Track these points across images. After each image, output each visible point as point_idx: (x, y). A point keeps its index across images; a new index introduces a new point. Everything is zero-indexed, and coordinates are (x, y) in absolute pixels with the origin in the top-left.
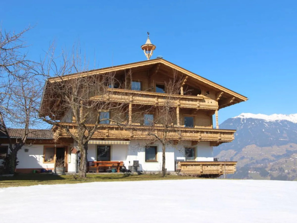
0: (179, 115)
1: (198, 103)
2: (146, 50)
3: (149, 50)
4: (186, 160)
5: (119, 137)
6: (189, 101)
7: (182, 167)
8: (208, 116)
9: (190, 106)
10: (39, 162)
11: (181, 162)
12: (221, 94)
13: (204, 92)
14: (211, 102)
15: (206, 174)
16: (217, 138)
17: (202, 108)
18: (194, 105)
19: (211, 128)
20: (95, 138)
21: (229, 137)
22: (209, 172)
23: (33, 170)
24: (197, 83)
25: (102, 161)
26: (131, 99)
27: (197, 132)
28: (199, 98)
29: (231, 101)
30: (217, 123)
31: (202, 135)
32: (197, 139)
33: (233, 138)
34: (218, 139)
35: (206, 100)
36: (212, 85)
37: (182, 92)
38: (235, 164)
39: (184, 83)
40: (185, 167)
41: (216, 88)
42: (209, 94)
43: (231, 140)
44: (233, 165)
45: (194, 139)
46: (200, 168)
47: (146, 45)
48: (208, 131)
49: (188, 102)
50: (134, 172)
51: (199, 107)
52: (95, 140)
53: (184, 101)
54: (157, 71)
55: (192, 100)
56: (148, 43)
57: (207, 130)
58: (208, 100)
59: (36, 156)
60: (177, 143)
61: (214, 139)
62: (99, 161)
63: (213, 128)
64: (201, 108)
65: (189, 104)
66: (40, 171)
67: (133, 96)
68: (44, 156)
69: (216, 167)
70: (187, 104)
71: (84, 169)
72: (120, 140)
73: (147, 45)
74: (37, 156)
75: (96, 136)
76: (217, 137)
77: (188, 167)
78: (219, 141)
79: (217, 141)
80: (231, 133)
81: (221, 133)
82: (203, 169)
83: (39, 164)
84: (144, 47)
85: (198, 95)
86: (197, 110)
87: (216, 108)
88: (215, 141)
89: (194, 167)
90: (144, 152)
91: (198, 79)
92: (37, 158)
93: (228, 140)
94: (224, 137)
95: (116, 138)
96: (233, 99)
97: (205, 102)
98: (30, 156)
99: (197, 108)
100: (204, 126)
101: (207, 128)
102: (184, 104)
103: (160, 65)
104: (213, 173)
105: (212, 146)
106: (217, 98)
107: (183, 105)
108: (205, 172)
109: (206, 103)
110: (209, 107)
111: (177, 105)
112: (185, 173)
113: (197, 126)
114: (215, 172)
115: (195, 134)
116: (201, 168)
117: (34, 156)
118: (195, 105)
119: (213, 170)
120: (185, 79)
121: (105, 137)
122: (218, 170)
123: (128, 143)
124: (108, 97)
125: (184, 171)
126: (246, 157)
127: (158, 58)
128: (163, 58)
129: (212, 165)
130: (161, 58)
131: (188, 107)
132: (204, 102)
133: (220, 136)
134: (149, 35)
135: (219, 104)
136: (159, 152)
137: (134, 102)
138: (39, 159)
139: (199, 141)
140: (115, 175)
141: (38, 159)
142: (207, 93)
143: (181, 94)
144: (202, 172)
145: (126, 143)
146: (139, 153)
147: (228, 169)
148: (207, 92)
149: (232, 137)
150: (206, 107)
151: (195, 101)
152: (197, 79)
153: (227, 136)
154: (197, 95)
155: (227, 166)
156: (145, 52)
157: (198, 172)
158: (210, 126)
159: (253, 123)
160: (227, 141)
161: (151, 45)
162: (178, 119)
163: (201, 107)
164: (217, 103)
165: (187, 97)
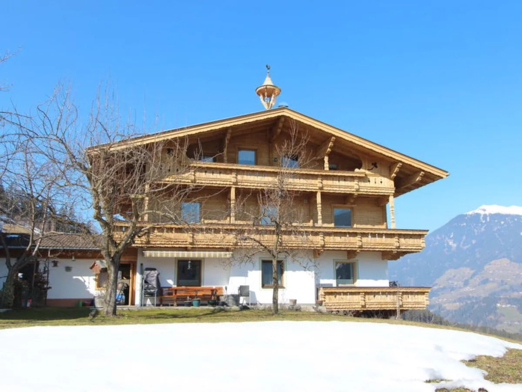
0: (320, 206)
1: (356, 184)
2: (264, 96)
3: (269, 96)
4: (337, 284)
5: (213, 245)
6: (339, 181)
7: (327, 297)
8: (379, 206)
9: (341, 189)
10: (89, 287)
11: (323, 288)
12: (398, 167)
13: (367, 164)
14: (381, 182)
15: (372, 309)
16: (392, 245)
17: (364, 193)
18: (348, 187)
19: (384, 227)
20: (170, 247)
21: (416, 243)
22: (377, 306)
23: (79, 300)
24: (352, 148)
25: (186, 286)
26: (234, 180)
27: (355, 234)
28: (358, 175)
29: (418, 179)
30: (393, 219)
31: (365, 239)
32: (356, 248)
33: (423, 245)
34: (394, 247)
35: (371, 178)
36: (380, 151)
37: (326, 165)
38: (427, 292)
39: (329, 150)
40: (332, 297)
41: (388, 157)
42: (376, 167)
43: (420, 248)
44: (423, 293)
45: (349, 247)
46: (361, 298)
47: (263, 88)
48: (375, 234)
49: (337, 182)
50: (233, 304)
51: (357, 190)
52: (171, 250)
53: (330, 180)
54: (279, 131)
55: (345, 178)
56: (266, 84)
57: (373, 232)
58: (374, 178)
59: (84, 277)
60: (319, 254)
61: (386, 247)
62: (181, 286)
63: (387, 227)
64: (362, 193)
65: (340, 187)
66: (89, 303)
67: (237, 175)
68: (97, 278)
69: (392, 296)
70: (336, 186)
71: (111, 300)
72: (214, 249)
73: (265, 87)
74: (86, 278)
75: (172, 244)
76: (392, 243)
77: (338, 296)
78: (396, 250)
79: (392, 251)
80: (420, 236)
81: (400, 236)
82: (367, 301)
83: (88, 292)
84: (260, 91)
85: (357, 170)
86: (355, 197)
87: (389, 192)
88: (389, 250)
89: (349, 297)
90: (260, 270)
91: (354, 141)
92: (85, 281)
93: (414, 248)
94: (406, 243)
95: (207, 246)
96: (421, 174)
97: (369, 181)
98: (74, 277)
99: (354, 193)
100: (371, 225)
101: (376, 227)
102: (331, 186)
103: (283, 119)
104: (385, 309)
105: (386, 260)
106: (392, 174)
107: (329, 189)
108: (370, 306)
109: (372, 184)
110: (377, 191)
111: (317, 188)
112: (331, 307)
113: (357, 224)
114: (389, 306)
115: (351, 238)
116: (363, 299)
117: (80, 278)
118: (352, 187)
119: (386, 303)
120: (331, 143)
121: (188, 246)
122: (394, 303)
123: (228, 254)
124: (193, 178)
125: (330, 304)
126: (491, 279)
127: (280, 106)
128: (288, 108)
129: (383, 293)
130: (286, 108)
131: (337, 192)
132: (367, 182)
133: (398, 242)
134: (268, 71)
135: (395, 185)
136: (286, 270)
137: (239, 184)
138: (89, 283)
139: (358, 251)
140: (196, 310)
141: (86, 284)
142: (372, 167)
143: (325, 169)
144: (364, 306)
145: (226, 255)
146: (250, 273)
147: (414, 301)
148: (373, 164)
149: (420, 242)
150: (371, 191)
151: (351, 181)
152: (351, 142)
153: (410, 241)
154: (353, 170)
155: (413, 296)
156: (262, 100)
157: (357, 306)
158: (383, 225)
159: (502, 223)
160: (413, 250)
161: (271, 87)
162: (320, 214)
163: (361, 190)
164: (392, 183)
165: (335, 174)
